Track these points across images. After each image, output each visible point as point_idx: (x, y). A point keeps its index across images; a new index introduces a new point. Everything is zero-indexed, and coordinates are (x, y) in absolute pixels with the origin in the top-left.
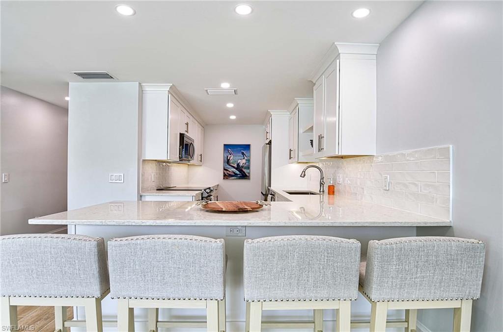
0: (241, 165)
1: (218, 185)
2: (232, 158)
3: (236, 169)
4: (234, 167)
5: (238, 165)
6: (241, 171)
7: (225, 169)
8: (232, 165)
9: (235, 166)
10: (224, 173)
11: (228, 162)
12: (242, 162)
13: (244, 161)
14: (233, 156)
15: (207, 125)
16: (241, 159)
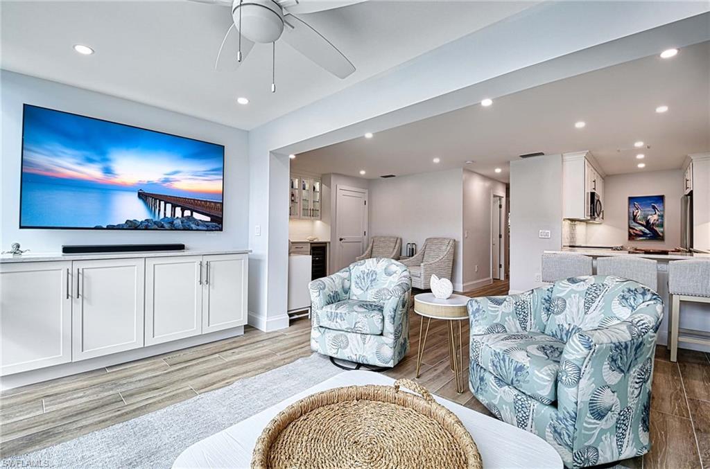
0: (651, 221)
2: (639, 214)
3: (645, 227)
5: (648, 222)
6: (651, 229)
7: (630, 228)
8: (640, 222)
9: (644, 223)
10: (629, 232)
11: (633, 218)
12: (653, 218)
13: (656, 217)
14: (641, 211)
15: (607, 175)
16: (651, 215)
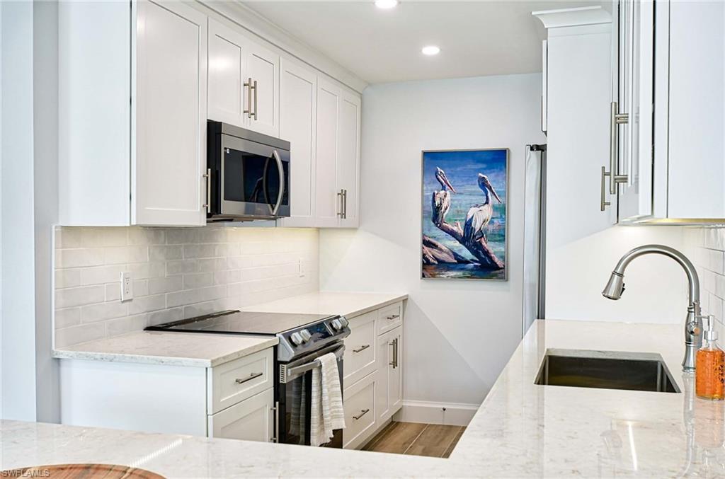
0: (477, 225)
1: (405, 300)
2: (447, 200)
3: (463, 240)
4: (453, 234)
5: (468, 226)
6: (477, 248)
7: (427, 243)
8: (450, 227)
9: (460, 229)
10: (424, 256)
11: (435, 214)
12: (481, 216)
14: (454, 193)
15: (370, 85)
16: (477, 206)
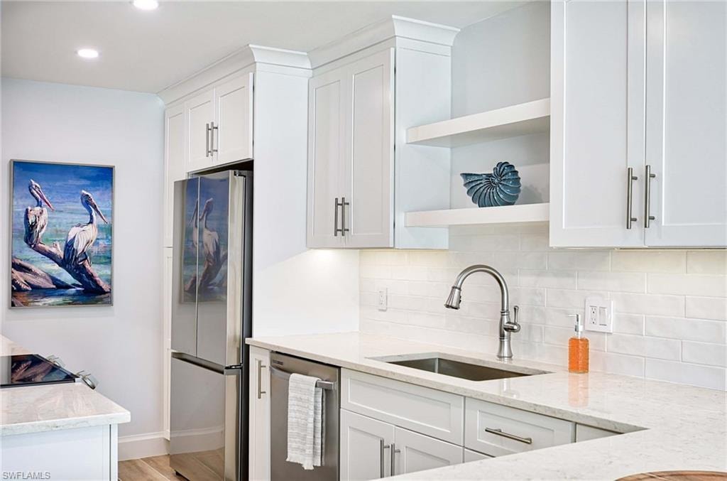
0: (80, 247)
2: (43, 218)
3: (63, 263)
4: (51, 256)
5: (69, 247)
6: (79, 272)
7: (17, 266)
8: (47, 248)
10: (13, 282)
11: (29, 234)
12: (84, 237)
16: (79, 225)
